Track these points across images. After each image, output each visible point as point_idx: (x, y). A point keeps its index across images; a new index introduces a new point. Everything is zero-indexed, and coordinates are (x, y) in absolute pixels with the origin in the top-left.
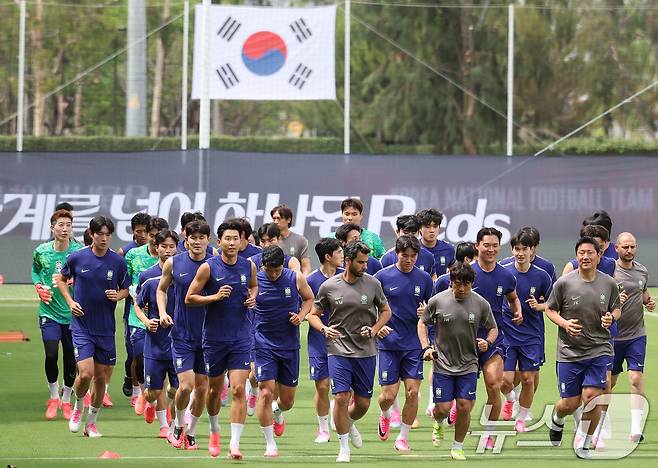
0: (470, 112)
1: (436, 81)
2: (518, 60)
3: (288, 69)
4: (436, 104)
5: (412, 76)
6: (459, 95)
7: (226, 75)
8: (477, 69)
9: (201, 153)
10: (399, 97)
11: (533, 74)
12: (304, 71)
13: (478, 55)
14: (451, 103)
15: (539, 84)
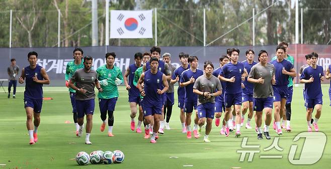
0: (193, 41)
1: (183, 32)
3: (138, 29)
4: (183, 39)
5: (175, 31)
6: (189, 36)
7: (120, 31)
8: (195, 28)
10: (171, 37)
11: (211, 29)
12: (143, 29)
13: (195, 24)
14: (187, 38)
15: (213, 33)
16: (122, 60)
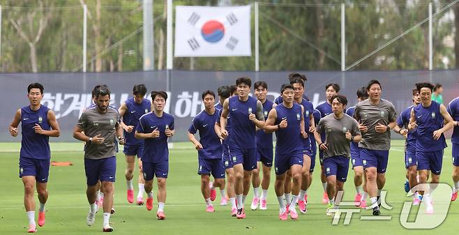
0: (322, 61)
1: (304, 45)
2: (347, 34)
3: (226, 39)
4: (304, 58)
5: (291, 43)
6: (317, 53)
8: (326, 39)
9: (168, 72)
10: (284, 54)
11: (356, 41)
13: (326, 31)
14: (312, 57)
15: (359, 46)
16: (196, 95)
